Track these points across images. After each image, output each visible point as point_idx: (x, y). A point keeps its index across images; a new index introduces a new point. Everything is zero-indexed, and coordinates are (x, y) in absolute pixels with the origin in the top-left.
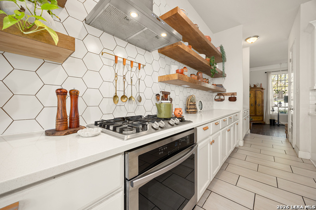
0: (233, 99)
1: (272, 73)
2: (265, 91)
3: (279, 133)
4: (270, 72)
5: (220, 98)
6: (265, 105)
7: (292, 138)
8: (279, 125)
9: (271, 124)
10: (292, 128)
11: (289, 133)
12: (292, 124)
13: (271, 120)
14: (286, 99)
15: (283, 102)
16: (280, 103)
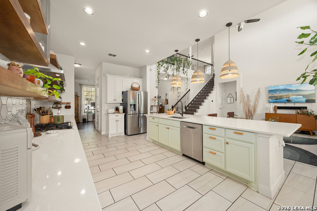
0: (68, 107)
1: (84, 86)
2: (79, 98)
3: (88, 127)
4: (83, 85)
5: (57, 106)
6: (79, 109)
7: (98, 127)
8: (88, 122)
9: (83, 122)
10: (98, 122)
11: (96, 125)
12: (98, 119)
13: (83, 119)
14: (93, 104)
15: (90, 106)
16: (89, 107)
